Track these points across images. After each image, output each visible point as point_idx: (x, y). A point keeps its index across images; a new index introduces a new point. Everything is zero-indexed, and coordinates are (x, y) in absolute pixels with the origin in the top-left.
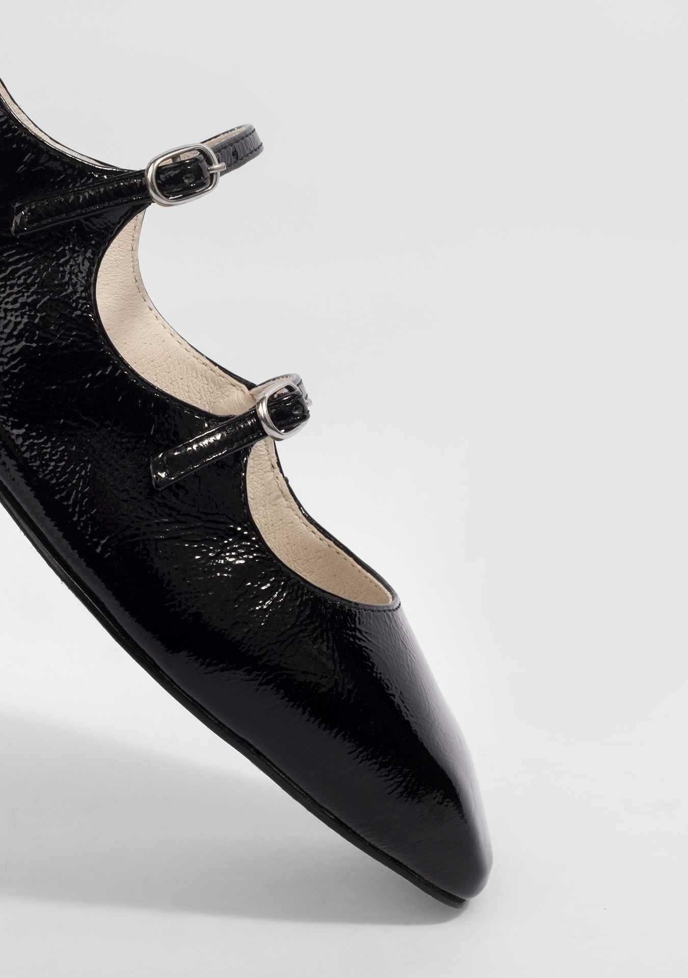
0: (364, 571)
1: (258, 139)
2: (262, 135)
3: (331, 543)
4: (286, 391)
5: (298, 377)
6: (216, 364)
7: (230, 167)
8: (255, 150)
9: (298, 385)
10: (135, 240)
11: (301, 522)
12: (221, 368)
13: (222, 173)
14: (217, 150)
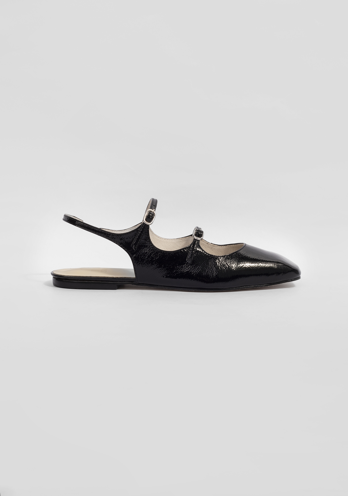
0: (237, 245)
1: (155, 199)
2: (155, 198)
3: (228, 246)
4: (196, 231)
5: (197, 227)
6: (183, 237)
7: (155, 209)
8: (156, 201)
9: (197, 228)
10: (152, 232)
11: (220, 247)
12: (184, 237)
13: (155, 211)
14: (151, 208)
